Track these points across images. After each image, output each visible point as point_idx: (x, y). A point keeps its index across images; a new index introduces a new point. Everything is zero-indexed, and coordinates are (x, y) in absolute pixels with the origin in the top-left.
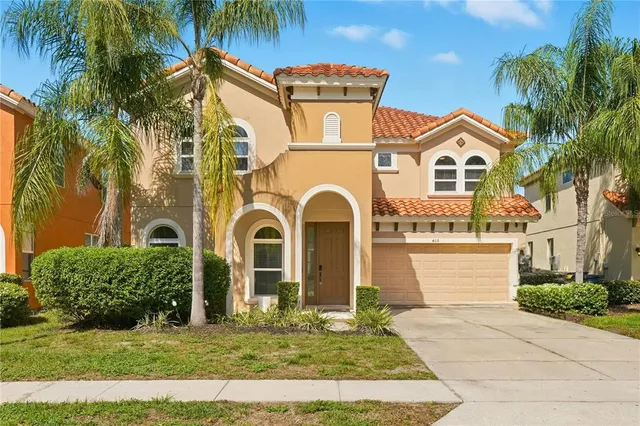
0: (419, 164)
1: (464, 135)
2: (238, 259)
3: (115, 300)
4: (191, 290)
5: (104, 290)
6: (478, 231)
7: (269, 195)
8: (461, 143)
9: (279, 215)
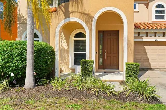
0: (147, 8)
2: (66, 48)
4: (26, 66)
7: (79, 13)
9: (84, 24)
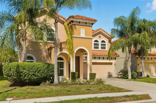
1: (100, 35)
3: (36, 77)
5: (34, 75)
6: (110, 59)
7: (66, 49)
8: (100, 37)
